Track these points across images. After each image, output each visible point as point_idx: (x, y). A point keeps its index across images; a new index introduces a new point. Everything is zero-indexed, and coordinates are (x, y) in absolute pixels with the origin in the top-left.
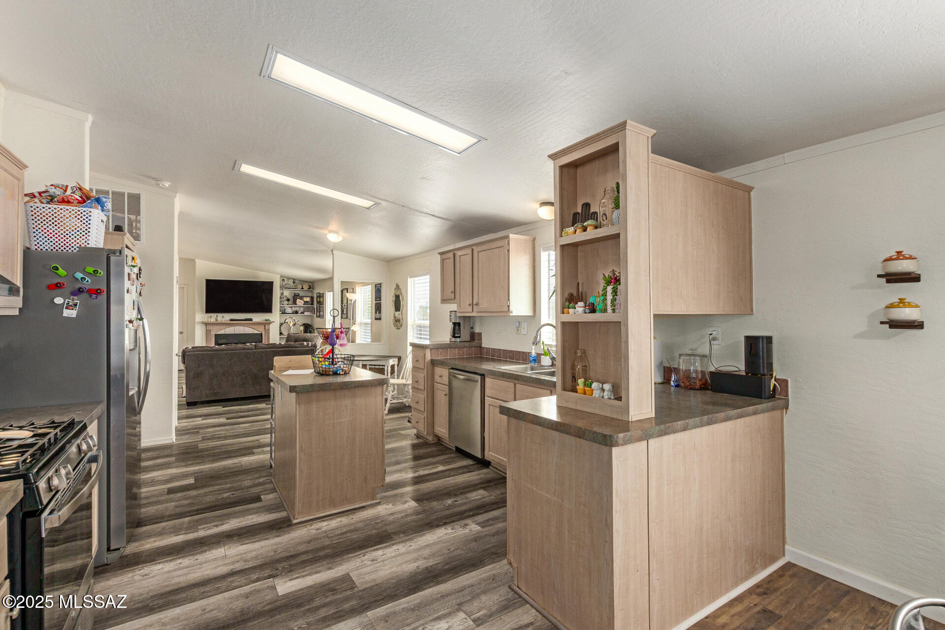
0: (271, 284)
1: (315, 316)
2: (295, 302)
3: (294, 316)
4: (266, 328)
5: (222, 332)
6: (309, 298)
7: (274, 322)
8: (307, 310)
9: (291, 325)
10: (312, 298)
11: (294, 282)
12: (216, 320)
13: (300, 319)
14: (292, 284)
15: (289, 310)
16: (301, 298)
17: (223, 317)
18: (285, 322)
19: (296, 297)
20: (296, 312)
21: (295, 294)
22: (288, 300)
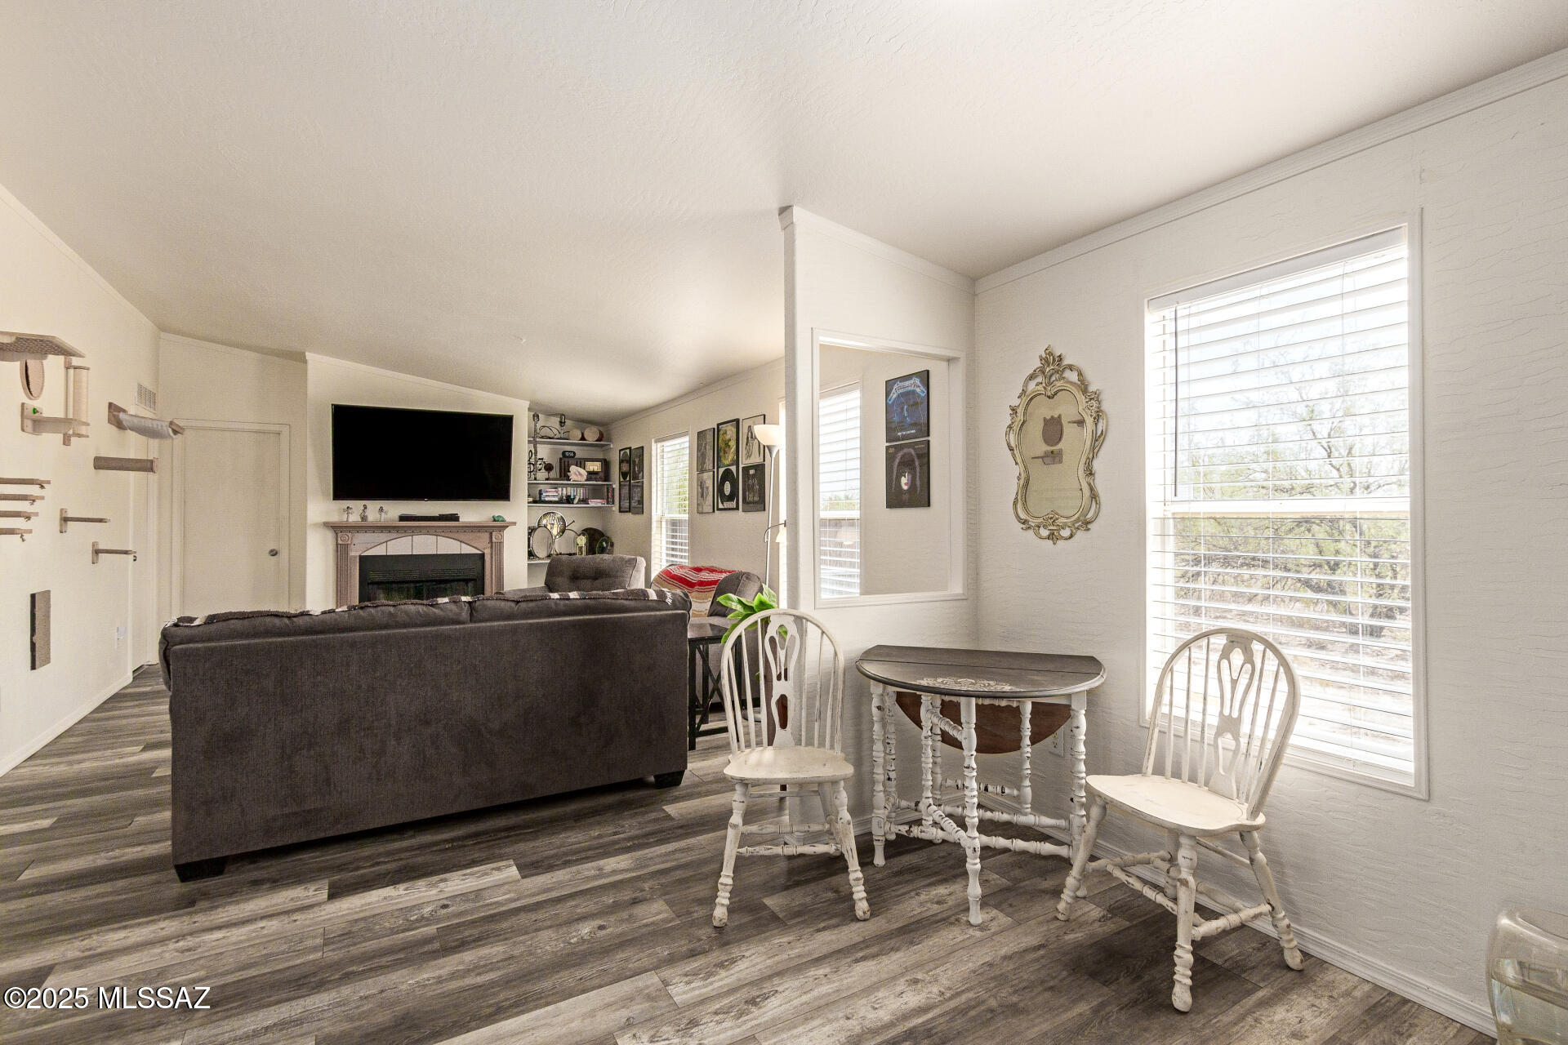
0: (506, 422)
1: (616, 508)
2: (564, 474)
3: (561, 511)
4: (494, 540)
5: (379, 551)
6: (599, 464)
7: (514, 524)
8: (595, 492)
9: (555, 531)
10: (606, 464)
11: (562, 423)
12: (364, 518)
13: (578, 519)
14: (557, 426)
15: (551, 494)
16: (581, 463)
17: (381, 509)
18: (539, 526)
19: (566, 462)
20: (569, 500)
21: (564, 453)
22: (549, 468)
